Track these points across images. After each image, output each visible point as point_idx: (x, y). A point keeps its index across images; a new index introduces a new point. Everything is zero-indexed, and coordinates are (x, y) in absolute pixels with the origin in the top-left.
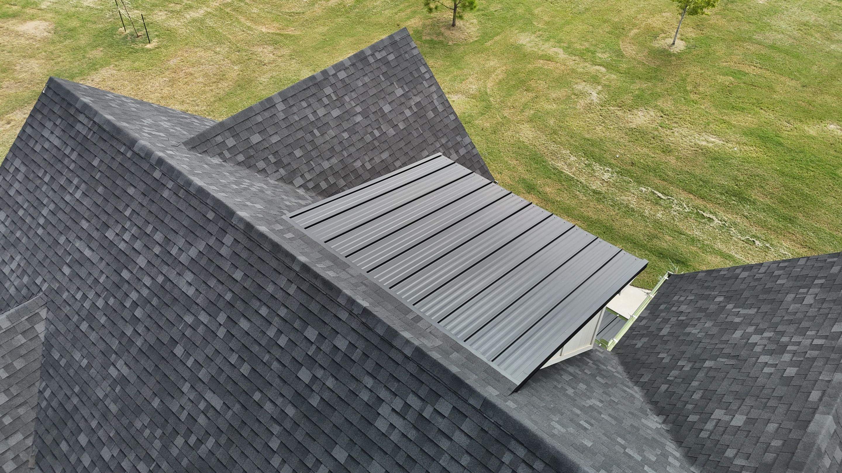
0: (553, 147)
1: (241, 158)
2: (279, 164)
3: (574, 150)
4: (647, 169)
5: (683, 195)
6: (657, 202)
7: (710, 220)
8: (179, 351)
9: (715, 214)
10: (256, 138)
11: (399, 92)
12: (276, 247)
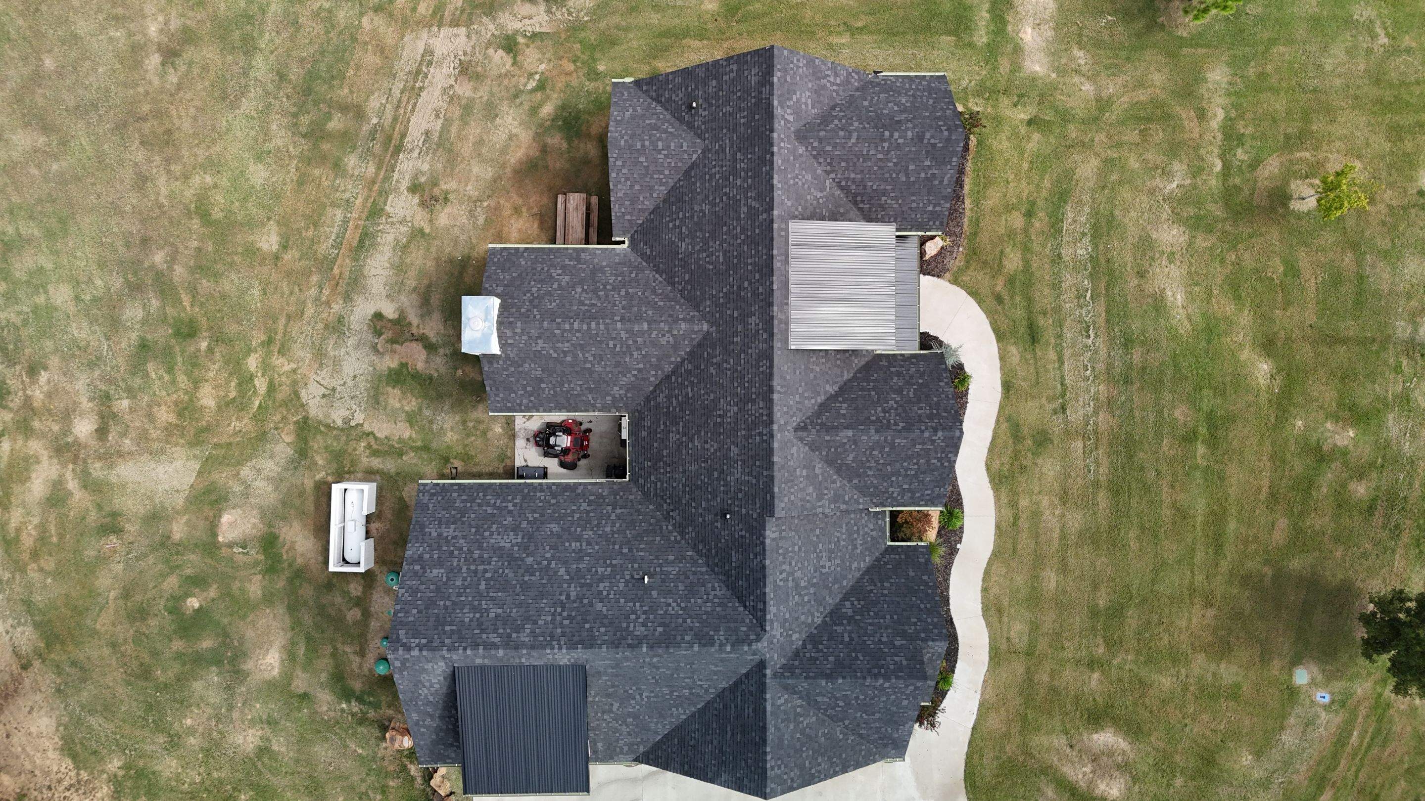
0: (1086, 198)
1: (815, 153)
2: (830, 164)
3: (1095, 213)
4: (1111, 273)
5: (1101, 309)
6: (1080, 296)
7: (1088, 337)
8: (725, 229)
9: (1096, 335)
10: (829, 148)
11: (928, 163)
12: (772, 239)
